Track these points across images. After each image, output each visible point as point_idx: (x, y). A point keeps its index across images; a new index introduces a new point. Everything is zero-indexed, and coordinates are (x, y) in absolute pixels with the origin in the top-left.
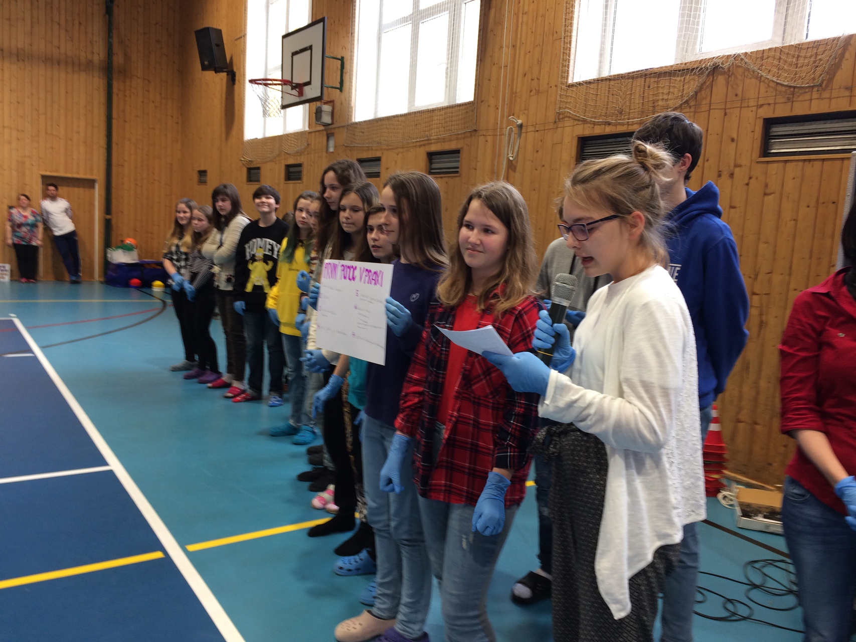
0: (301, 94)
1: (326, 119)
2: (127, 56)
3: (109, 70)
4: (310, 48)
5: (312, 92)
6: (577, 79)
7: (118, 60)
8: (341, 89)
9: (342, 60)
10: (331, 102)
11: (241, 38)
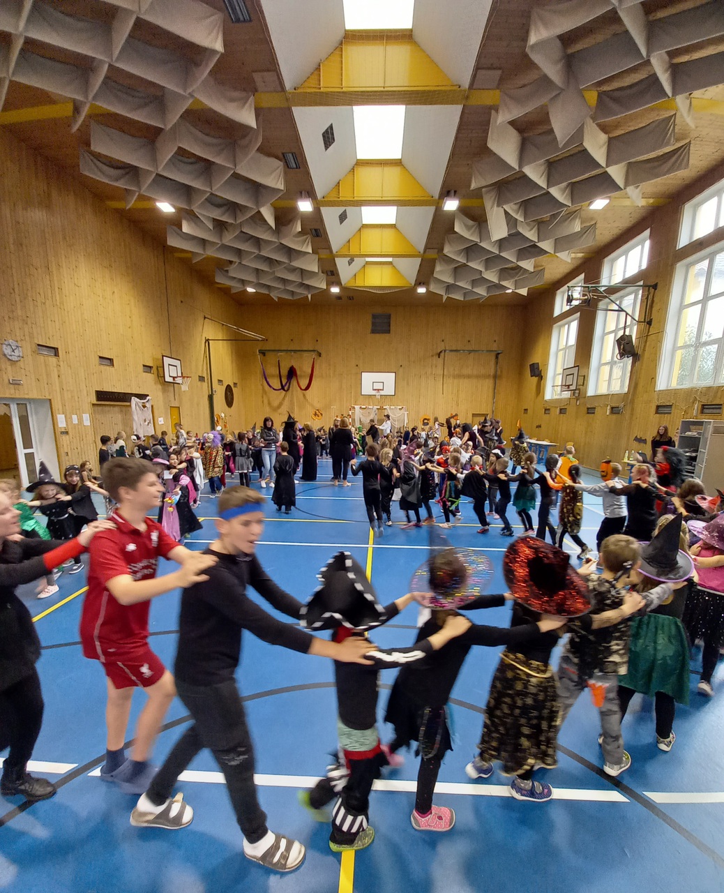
0: (568, 388)
1: (577, 395)
2: (501, 372)
3: (495, 377)
4: (573, 374)
5: (573, 387)
6: (658, 389)
7: (499, 373)
8: (583, 385)
9: (584, 376)
10: (579, 389)
11: (546, 365)
